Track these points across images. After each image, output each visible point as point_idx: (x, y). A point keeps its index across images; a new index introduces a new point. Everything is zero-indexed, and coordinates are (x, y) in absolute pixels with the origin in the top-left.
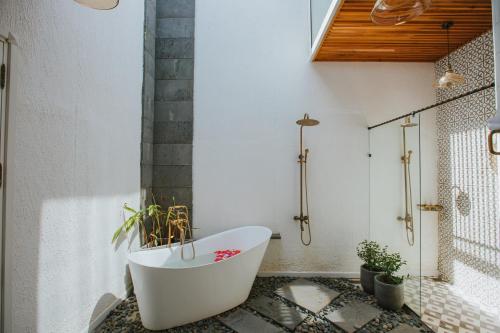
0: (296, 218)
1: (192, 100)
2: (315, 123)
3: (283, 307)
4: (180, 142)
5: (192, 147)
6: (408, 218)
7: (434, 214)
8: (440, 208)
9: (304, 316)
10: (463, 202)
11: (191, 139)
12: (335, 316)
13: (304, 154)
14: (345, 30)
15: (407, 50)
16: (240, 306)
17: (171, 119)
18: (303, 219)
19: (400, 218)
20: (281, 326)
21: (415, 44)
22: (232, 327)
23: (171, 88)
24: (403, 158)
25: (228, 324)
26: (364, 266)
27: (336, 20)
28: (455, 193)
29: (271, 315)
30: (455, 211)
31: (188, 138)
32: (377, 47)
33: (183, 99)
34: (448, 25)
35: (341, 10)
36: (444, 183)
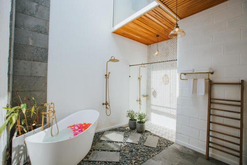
0: (103, 104)
1: (48, 34)
2: (117, 61)
3: (109, 144)
4: (38, 61)
5: (47, 65)
6: (140, 100)
7: (145, 98)
8: (147, 96)
9: (120, 144)
10: (155, 94)
11: (47, 60)
12: (129, 140)
13: (108, 75)
14: (133, 26)
15: (144, 39)
16: (91, 151)
17: (31, 44)
18: (106, 104)
19: (137, 101)
20: (115, 151)
21: (146, 38)
22: (96, 160)
23: (31, 22)
24: (139, 78)
25: (92, 160)
26: (130, 120)
27: (133, 22)
28: (153, 90)
29: (107, 149)
30: (152, 97)
31: (45, 59)
32: (137, 35)
33: (41, 32)
34: (158, 36)
35: (137, 19)
36: (148, 87)
